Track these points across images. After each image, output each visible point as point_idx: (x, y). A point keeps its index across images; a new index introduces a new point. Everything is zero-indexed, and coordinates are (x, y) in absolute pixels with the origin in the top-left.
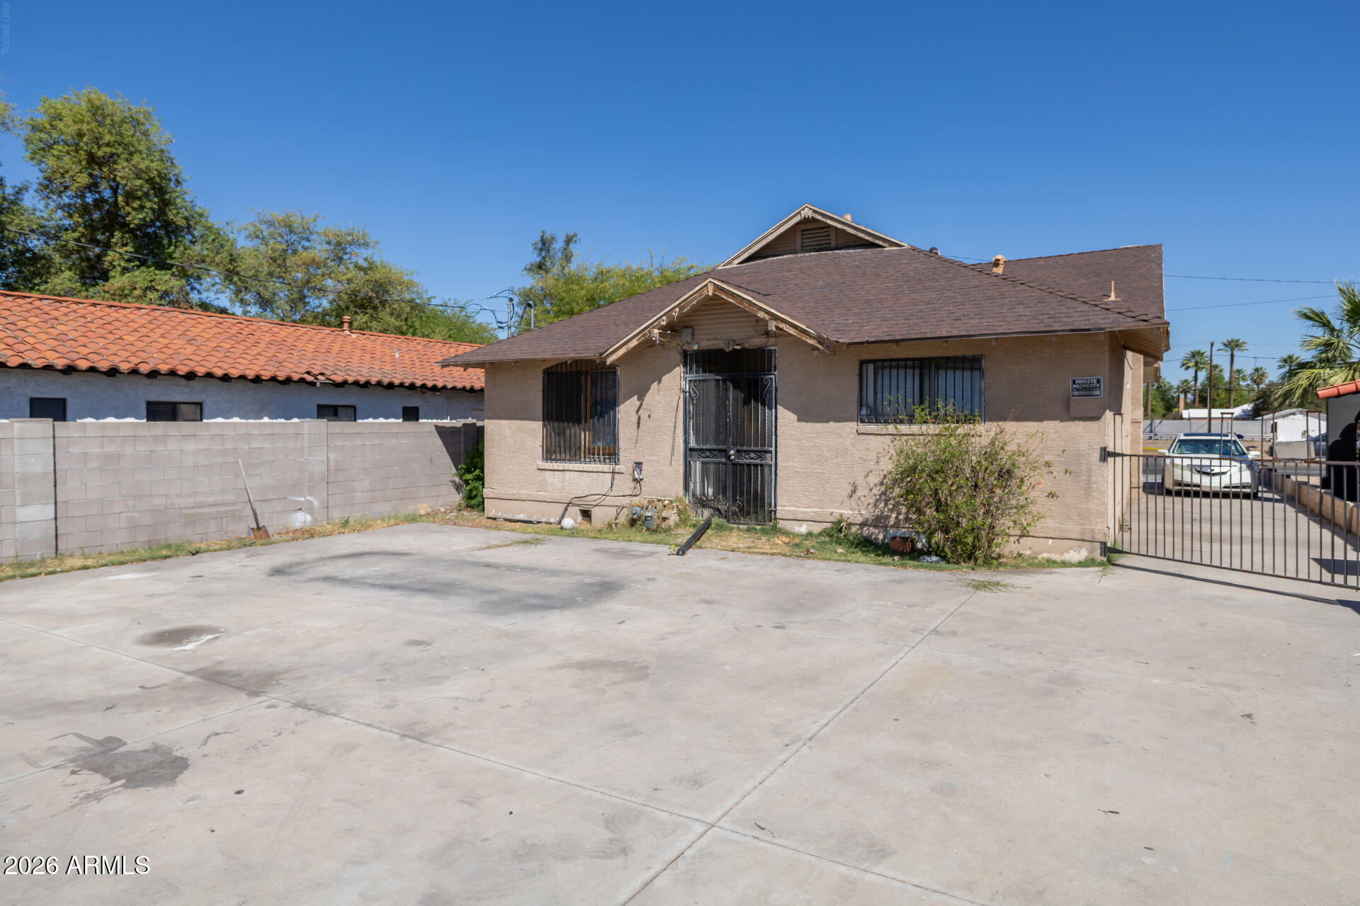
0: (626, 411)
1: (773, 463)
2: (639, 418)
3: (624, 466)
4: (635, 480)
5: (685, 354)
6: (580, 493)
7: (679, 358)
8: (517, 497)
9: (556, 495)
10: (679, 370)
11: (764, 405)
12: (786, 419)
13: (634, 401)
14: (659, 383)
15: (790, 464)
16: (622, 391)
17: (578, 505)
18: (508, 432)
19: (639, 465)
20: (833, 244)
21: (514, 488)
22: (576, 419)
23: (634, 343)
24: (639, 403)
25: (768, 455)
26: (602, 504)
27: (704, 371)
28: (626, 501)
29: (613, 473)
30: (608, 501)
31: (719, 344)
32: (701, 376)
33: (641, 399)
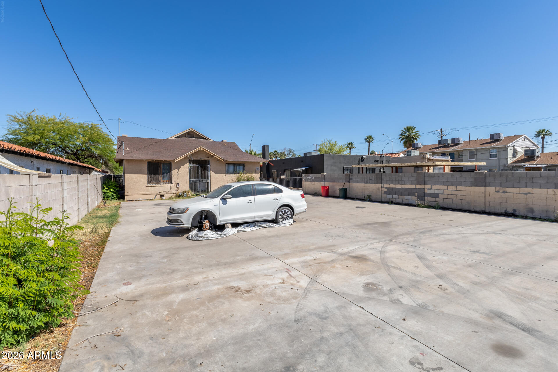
0: (174, 172)
1: (209, 182)
2: (178, 174)
3: (174, 184)
4: (177, 187)
5: (189, 160)
6: (160, 191)
7: (188, 161)
8: (138, 194)
9: (153, 193)
10: (188, 164)
11: (207, 171)
12: (212, 173)
13: (177, 170)
14: (183, 166)
15: (213, 182)
16: (173, 168)
17: (160, 194)
18: (134, 178)
19: (178, 184)
20: (194, 137)
21: (137, 192)
22: (157, 173)
23: (183, 158)
24: (178, 170)
25: (208, 180)
26: (167, 193)
27: (194, 164)
28: (175, 192)
29: (171, 186)
30: (169, 192)
31: (198, 159)
32: (193, 165)
33: (179, 169)
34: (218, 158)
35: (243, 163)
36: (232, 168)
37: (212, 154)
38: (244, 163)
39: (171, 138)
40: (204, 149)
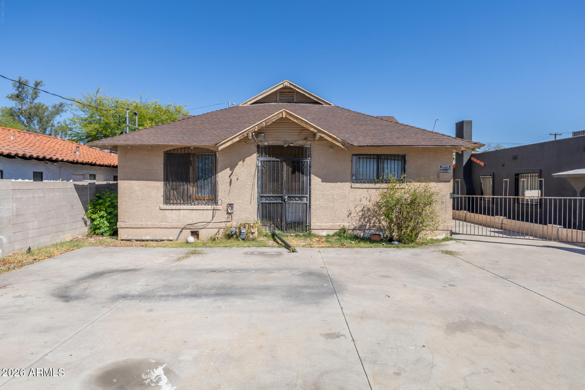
0: (222, 176)
1: (308, 202)
2: (231, 180)
3: (222, 206)
4: (228, 213)
5: (258, 146)
6: (191, 222)
7: (255, 149)
8: (144, 226)
9: (174, 224)
10: (255, 155)
11: (303, 174)
12: (316, 181)
13: (228, 171)
14: (244, 161)
15: (318, 202)
16: (219, 166)
17: (190, 229)
18: (137, 188)
19: (231, 205)
20: (295, 101)
21: (142, 221)
22: (186, 179)
23: (237, 139)
24: (231, 172)
25: (305, 199)
26: (206, 227)
27: (269, 156)
28: (223, 225)
29: (214, 210)
30: (210, 225)
31: (280, 143)
32: (268, 159)
33: (232, 169)
34: (328, 138)
35: (401, 153)
36: (371, 167)
37: (312, 129)
38: (404, 153)
39: (246, 103)
40: (291, 115)
